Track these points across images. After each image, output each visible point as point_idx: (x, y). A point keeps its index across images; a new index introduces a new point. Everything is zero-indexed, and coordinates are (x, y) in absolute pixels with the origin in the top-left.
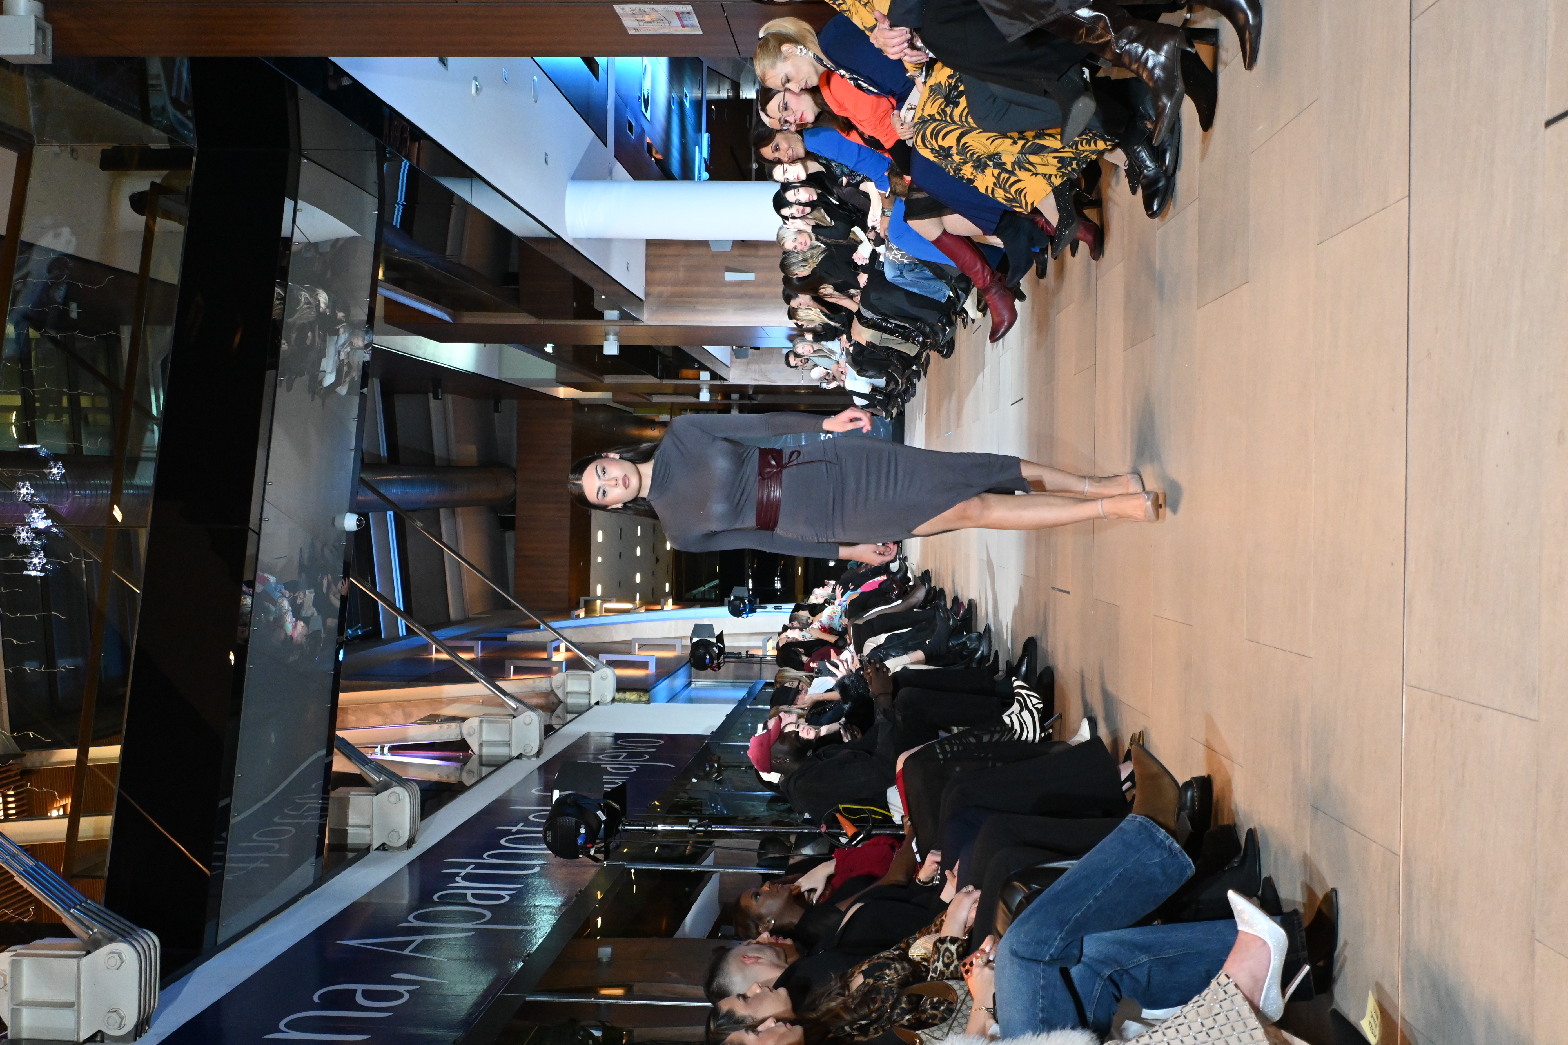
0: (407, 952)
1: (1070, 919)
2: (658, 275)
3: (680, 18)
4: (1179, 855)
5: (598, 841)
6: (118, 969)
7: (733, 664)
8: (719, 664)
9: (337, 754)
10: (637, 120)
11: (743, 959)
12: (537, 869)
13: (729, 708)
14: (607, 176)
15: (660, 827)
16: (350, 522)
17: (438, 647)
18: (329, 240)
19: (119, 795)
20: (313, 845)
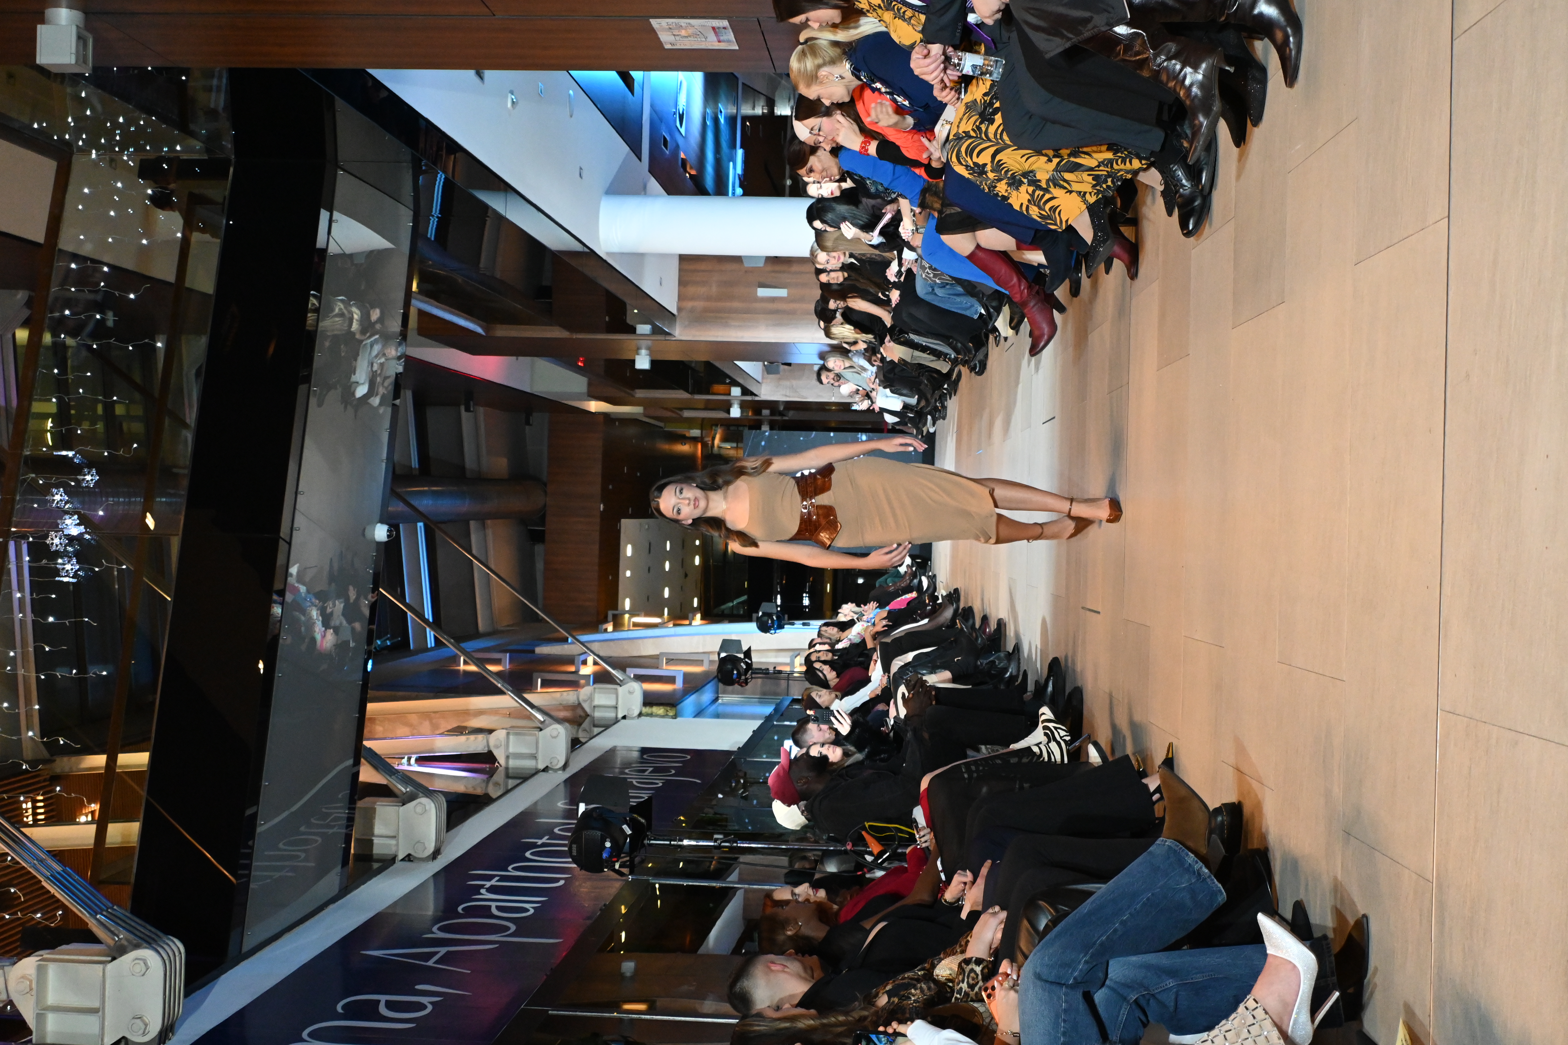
0: (430, 963)
1: (1094, 944)
2: (691, 290)
3: (716, 33)
4: (1208, 880)
5: (622, 855)
6: (143, 975)
7: (760, 681)
8: (746, 679)
9: (364, 764)
10: (672, 136)
11: (768, 966)
12: (562, 882)
13: (756, 724)
14: (641, 191)
15: (686, 842)
16: (381, 533)
17: (466, 659)
18: (363, 253)
19: (147, 801)
20: (340, 854)
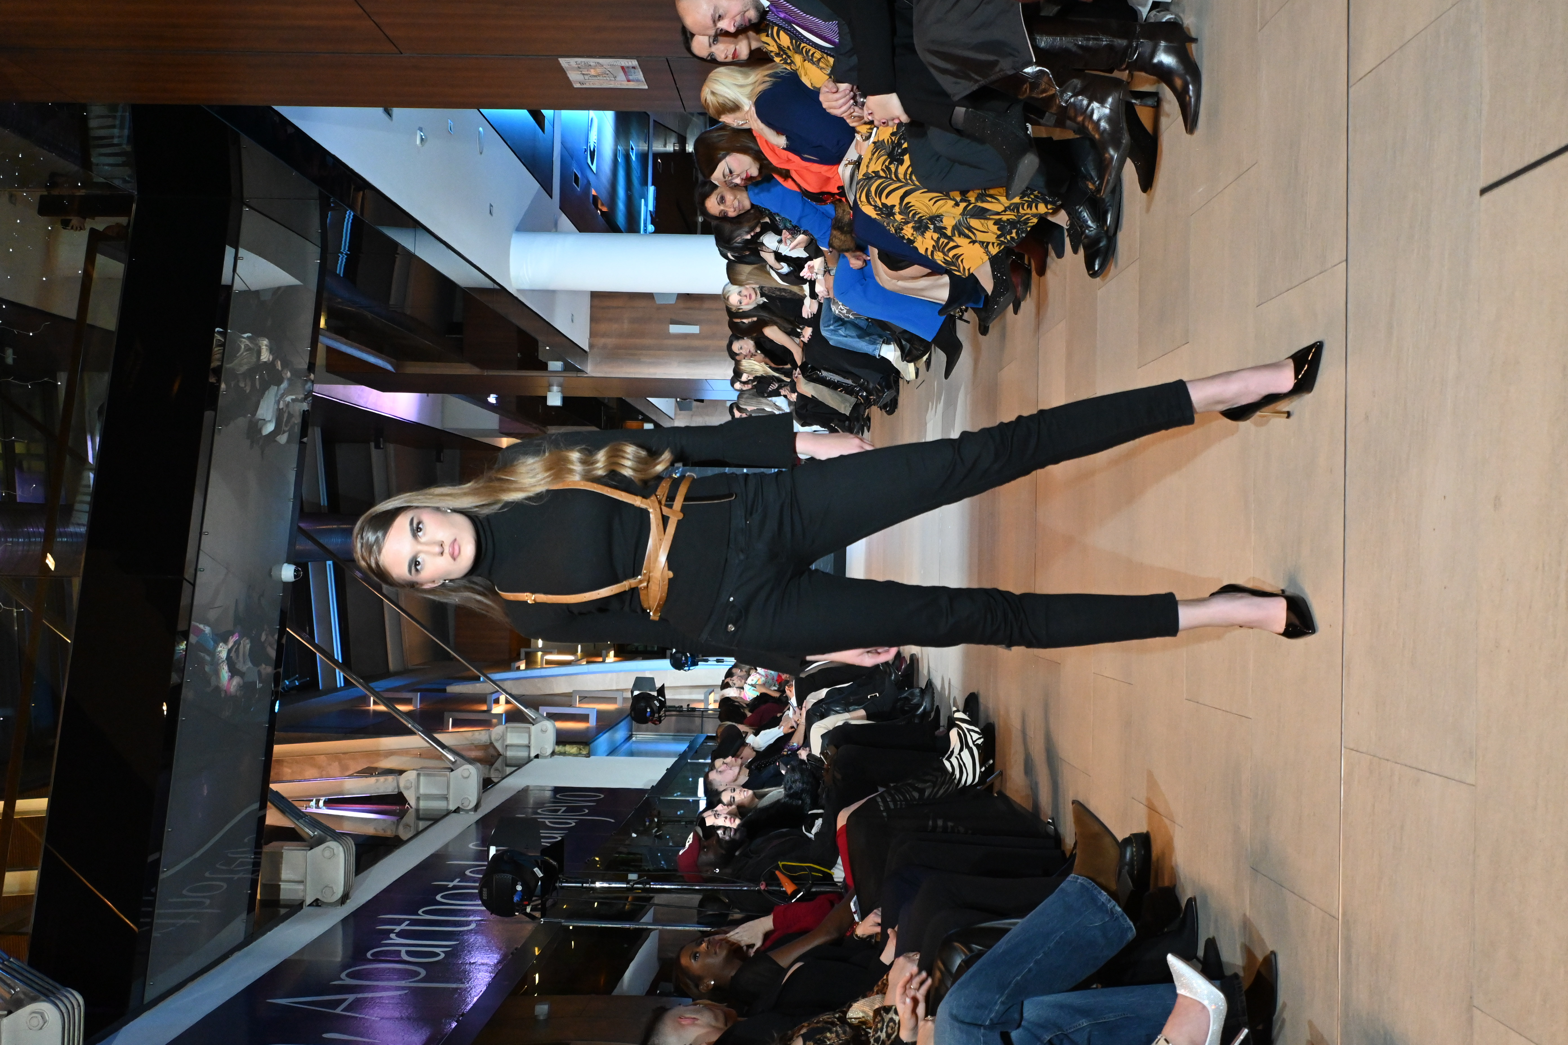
0: (338, 1011)
1: (1010, 983)
2: (603, 327)
3: (625, 72)
4: (1121, 918)
5: (534, 898)
6: (41, 1029)
7: (674, 718)
8: (660, 717)
9: (271, 808)
10: (583, 173)
11: (679, 1020)
12: (473, 926)
13: (670, 762)
14: (552, 228)
15: (598, 885)
16: (288, 573)
17: (376, 699)
18: (270, 289)
19: (46, 850)
20: (245, 901)
